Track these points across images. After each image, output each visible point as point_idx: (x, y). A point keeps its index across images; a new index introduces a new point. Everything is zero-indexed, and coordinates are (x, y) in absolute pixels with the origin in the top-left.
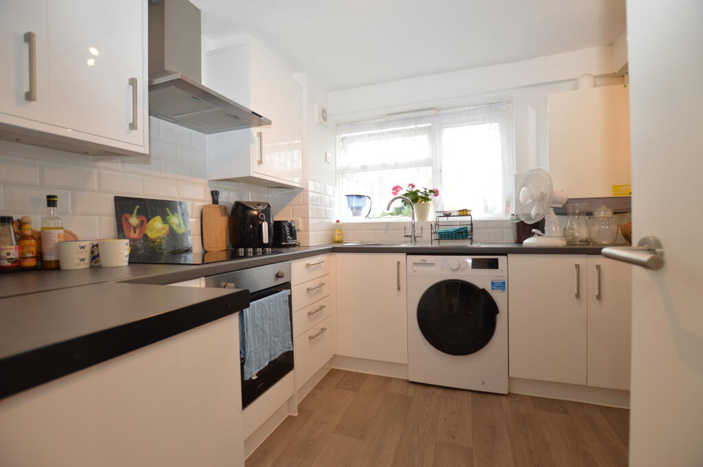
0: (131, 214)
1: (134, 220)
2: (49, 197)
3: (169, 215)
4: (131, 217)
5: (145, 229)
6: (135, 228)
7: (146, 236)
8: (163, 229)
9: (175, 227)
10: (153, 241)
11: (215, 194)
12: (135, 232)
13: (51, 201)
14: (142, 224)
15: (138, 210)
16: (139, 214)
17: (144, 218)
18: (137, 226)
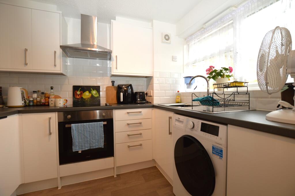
0: (78, 91)
1: (78, 93)
2: (51, 87)
3: (92, 90)
4: (77, 92)
5: (82, 95)
6: (78, 95)
7: (82, 98)
8: (89, 95)
9: (94, 95)
10: (85, 99)
11: (113, 82)
12: (78, 96)
13: (52, 88)
14: (81, 94)
15: (80, 89)
16: (80, 91)
17: (82, 92)
18: (79, 94)
